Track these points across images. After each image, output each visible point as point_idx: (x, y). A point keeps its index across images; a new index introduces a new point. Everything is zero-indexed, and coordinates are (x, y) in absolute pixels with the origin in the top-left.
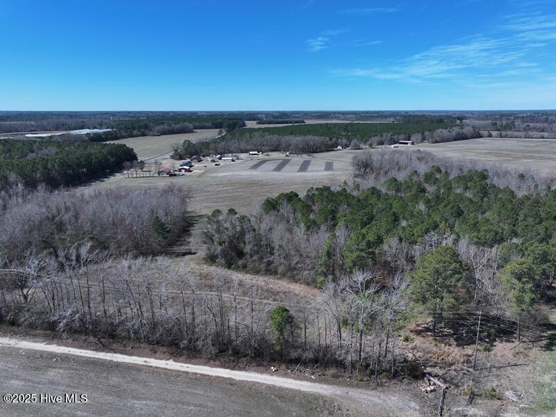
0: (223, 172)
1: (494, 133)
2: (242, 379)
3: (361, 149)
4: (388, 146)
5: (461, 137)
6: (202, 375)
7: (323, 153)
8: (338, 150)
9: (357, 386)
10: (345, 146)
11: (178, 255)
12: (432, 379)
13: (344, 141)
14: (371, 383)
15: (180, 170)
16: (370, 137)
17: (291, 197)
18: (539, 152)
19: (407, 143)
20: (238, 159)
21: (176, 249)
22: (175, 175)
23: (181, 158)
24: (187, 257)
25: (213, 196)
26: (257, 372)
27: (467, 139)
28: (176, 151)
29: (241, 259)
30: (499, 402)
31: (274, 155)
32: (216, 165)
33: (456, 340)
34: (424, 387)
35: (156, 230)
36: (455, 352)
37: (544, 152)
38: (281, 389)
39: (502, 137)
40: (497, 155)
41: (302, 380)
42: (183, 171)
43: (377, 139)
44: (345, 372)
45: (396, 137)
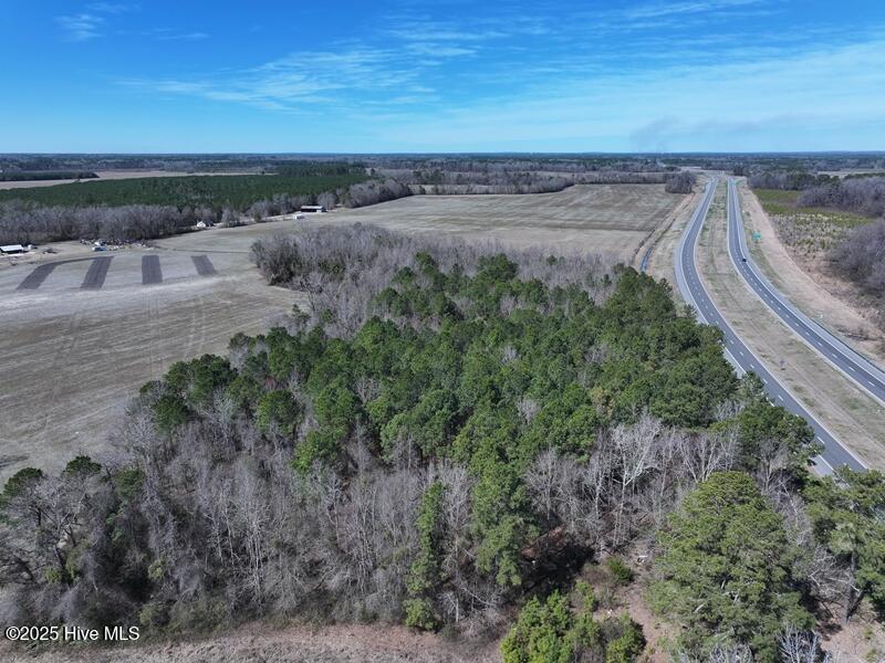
1: (428, 188)
3: (243, 225)
4: (287, 217)
5: (386, 197)
7: (172, 239)
8: (200, 230)
10: (211, 222)
13: (207, 212)
18: (501, 214)
19: (315, 210)
27: (396, 198)
31: (66, 249)
37: (508, 215)
39: (438, 194)
40: (456, 221)
43: (263, 205)
45: (293, 200)
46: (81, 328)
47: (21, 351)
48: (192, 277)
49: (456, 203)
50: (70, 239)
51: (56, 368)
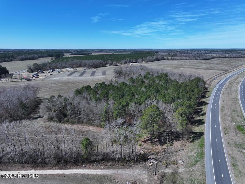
0: (54, 77)
1: (169, 58)
2: (69, 173)
3: (117, 65)
4: (129, 64)
5: (157, 60)
6: (49, 174)
7: (101, 68)
8: (108, 66)
9: (121, 168)
10: (111, 64)
11: (34, 119)
12: (151, 160)
13: (110, 62)
14: (127, 166)
15: (32, 77)
16: (121, 60)
17: (88, 88)
18: (186, 65)
19: (136, 63)
20: (61, 71)
21: (32, 115)
22: (30, 80)
23: (32, 72)
24: (39, 119)
25: (50, 89)
26: (76, 169)
27: (159, 60)
28: (30, 68)
29: (66, 118)
30: (176, 165)
31: (79, 69)
32: (51, 74)
33: (160, 143)
34: (149, 164)
35: (21, 107)
36: (159, 148)
37: (187, 65)
38: (88, 175)
39: (172, 59)
40: (171, 67)
41: (97, 169)
42: (34, 78)
43: (124, 61)
44: (116, 163)
45: (131, 60)
46: (75, 83)
47: (63, 86)
48: (101, 75)
49: (175, 62)
50: (80, 67)
51: (68, 89)
